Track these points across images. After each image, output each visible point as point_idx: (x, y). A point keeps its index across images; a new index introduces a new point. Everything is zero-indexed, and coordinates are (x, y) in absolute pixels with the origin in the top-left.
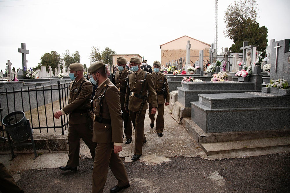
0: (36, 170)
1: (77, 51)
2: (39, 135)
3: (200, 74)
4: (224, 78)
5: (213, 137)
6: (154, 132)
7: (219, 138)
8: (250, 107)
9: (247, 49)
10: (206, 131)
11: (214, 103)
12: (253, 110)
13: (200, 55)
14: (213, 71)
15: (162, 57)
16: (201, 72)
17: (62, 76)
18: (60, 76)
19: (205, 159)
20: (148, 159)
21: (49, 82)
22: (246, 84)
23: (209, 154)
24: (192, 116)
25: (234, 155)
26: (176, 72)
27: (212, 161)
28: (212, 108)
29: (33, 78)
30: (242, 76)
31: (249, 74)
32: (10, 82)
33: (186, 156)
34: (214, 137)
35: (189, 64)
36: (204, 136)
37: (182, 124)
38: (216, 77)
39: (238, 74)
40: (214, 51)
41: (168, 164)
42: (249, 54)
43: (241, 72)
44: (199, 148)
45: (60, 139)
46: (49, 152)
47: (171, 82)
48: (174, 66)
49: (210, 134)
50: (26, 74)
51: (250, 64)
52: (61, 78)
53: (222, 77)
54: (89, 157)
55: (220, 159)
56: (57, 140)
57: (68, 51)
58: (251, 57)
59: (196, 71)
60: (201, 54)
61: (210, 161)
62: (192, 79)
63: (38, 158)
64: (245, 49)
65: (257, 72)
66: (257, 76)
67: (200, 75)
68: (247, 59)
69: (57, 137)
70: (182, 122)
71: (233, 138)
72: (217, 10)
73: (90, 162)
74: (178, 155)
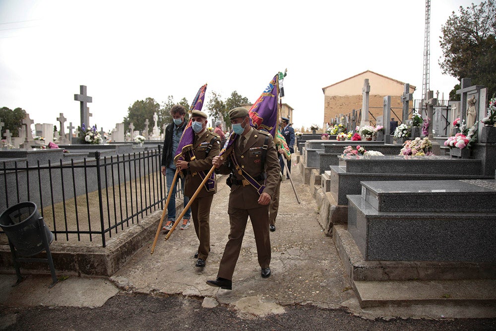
0: (46, 309)
1: (184, 99)
2: (65, 245)
3: (385, 141)
4: (424, 149)
5: (379, 270)
6: (275, 249)
7: (392, 272)
8: (463, 212)
9: (468, 93)
10: (367, 257)
11: (384, 201)
12: (469, 219)
13: (385, 105)
14: (407, 136)
15: (326, 108)
16: (385, 136)
17: (142, 141)
18: (138, 140)
19: (355, 316)
20: (244, 305)
21: (114, 150)
22: (464, 163)
23: (365, 305)
24: (348, 222)
25: (418, 312)
26: (343, 136)
27: (370, 320)
28: (380, 211)
29: (95, 143)
30: (456, 146)
31: (471, 143)
32: (45, 149)
33: (319, 305)
34: (381, 271)
35: (365, 121)
36: (362, 267)
37: (331, 236)
38: (410, 147)
39: (450, 141)
40: (410, 97)
41: (279, 319)
42: (473, 103)
43: (456, 139)
44: (350, 291)
45: (97, 253)
46: (79, 276)
47: (325, 155)
48: (342, 125)
49: (375, 263)
50: (85, 136)
51: (475, 122)
52: (139, 143)
53: (421, 147)
54: (142, 292)
55: (387, 320)
56: (92, 256)
57: (171, 98)
58: (477, 109)
59: (376, 134)
60: (387, 103)
61: (366, 320)
62: (361, 151)
63: (58, 285)
64: (465, 94)
65: (488, 140)
66: (486, 146)
67: (384, 143)
68: (469, 112)
69: (93, 251)
70: (332, 232)
71: (422, 274)
72: (428, 23)
73: (140, 301)
74: (305, 301)
